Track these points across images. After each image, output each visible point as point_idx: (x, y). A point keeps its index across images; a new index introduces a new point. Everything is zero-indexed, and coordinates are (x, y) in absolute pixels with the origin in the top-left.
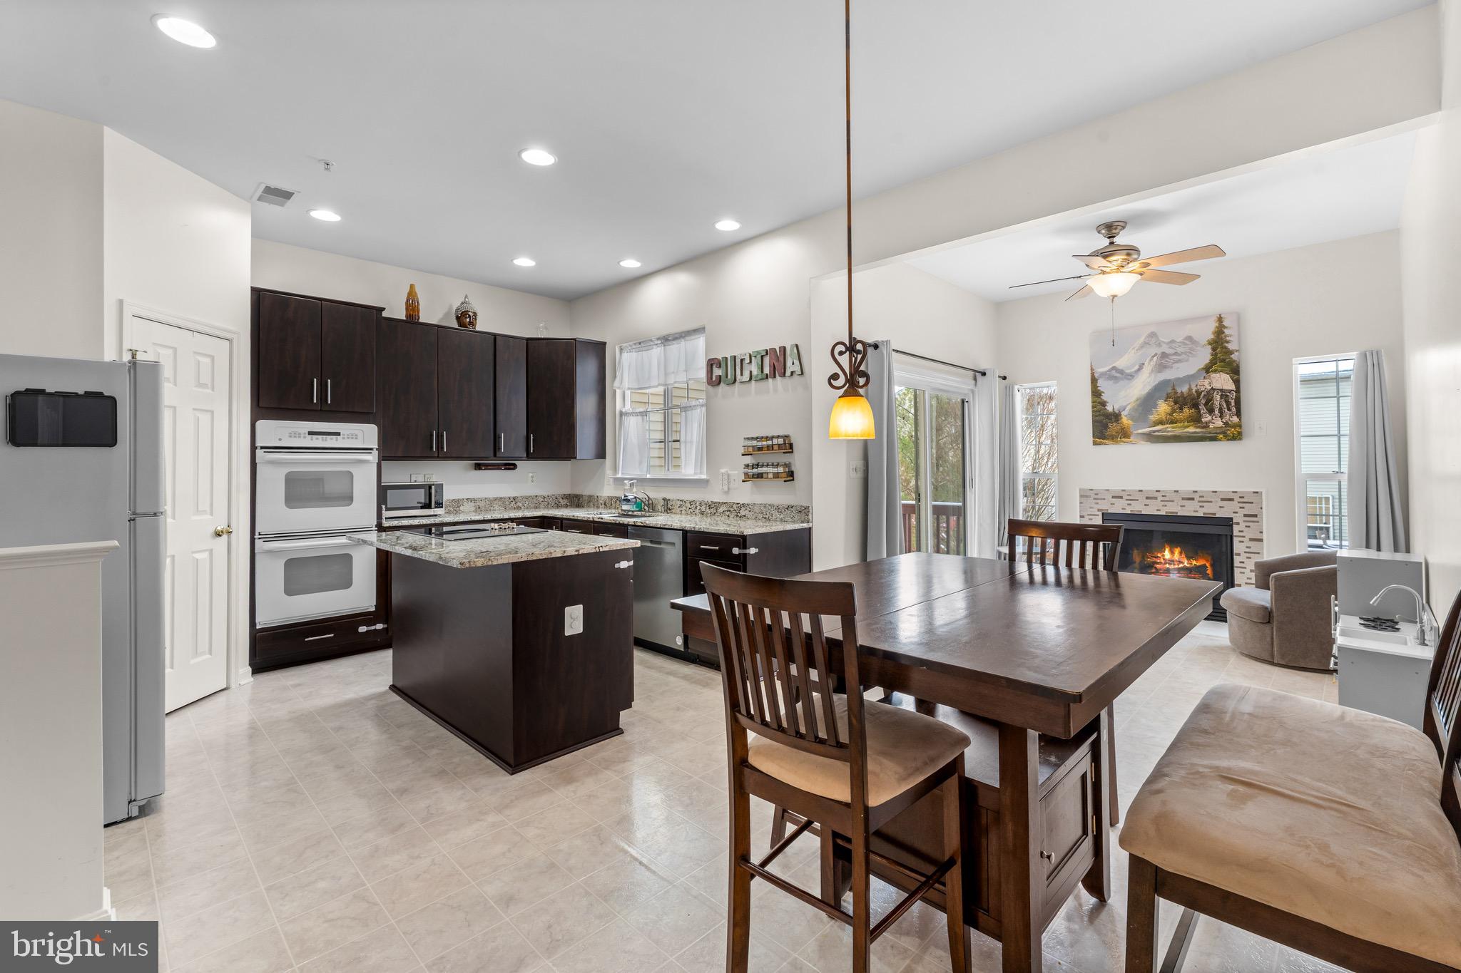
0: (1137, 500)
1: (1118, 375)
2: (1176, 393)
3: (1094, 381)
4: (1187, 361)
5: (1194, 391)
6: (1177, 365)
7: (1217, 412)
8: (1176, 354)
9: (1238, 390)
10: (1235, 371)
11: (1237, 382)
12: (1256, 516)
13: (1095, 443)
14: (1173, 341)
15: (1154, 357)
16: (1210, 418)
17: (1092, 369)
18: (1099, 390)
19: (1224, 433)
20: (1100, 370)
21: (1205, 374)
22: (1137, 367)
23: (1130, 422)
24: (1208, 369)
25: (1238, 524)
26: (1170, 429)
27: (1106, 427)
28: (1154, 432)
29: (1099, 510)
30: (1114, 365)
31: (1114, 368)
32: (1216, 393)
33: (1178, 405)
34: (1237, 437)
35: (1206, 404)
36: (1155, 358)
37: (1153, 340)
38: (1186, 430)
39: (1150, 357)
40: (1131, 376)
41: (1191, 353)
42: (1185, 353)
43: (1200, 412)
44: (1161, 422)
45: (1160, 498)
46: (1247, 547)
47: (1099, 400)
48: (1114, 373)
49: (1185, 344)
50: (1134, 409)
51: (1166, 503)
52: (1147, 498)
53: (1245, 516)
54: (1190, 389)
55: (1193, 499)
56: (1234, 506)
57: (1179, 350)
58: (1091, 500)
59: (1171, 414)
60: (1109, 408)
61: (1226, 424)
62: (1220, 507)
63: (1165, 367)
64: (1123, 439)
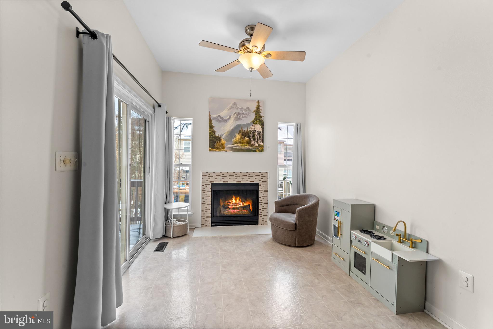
0: (226, 177)
1: (221, 120)
2: (242, 131)
3: (210, 121)
4: (247, 117)
5: (249, 130)
6: (243, 119)
7: (256, 140)
8: (243, 114)
9: (263, 133)
10: (262, 124)
11: (263, 129)
12: (266, 182)
13: (210, 151)
14: (242, 108)
15: (235, 113)
16: (254, 142)
17: (210, 115)
18: (212, 125)
19: (258, 149)
20: (213, 116)
21: (253, 124)
22: (228, 117)
23: (225, 142)
24: (254, 122)
25: (260, 185)
26: (240, 146)
27: (215, 143)
28: (234, 147)
29: (210, 182)
30: (219, 115)
31: (219, 116)
32: (256, 132)
33: (243, 136)
34: (262, 151)
35: (253, 137)
36: (235, 115)
37: (235, 107)
38: (246, 147)
39: (233, 114)
40: (226, 121)
41: (248, 114)
42: (246, 114)
43: (251, 139)
44: (236, 143)
45: (235, 176)
46: (263, 194)
47: (212, 130)
48: (219, 118)
49: (246, 110)
50: (226, 136)
51: (237, 178)
52: (230, 176)
53: (263, 182)
54: (248, 130)
55: (246, 176)
56: (259, 178)
57: (244, 112)
58: (207, 177)
59: (240, 140)
60: (217, 134)
61: (259, 145)
62: (255, 179)
63: (239, 119)
64: (222, 149)
